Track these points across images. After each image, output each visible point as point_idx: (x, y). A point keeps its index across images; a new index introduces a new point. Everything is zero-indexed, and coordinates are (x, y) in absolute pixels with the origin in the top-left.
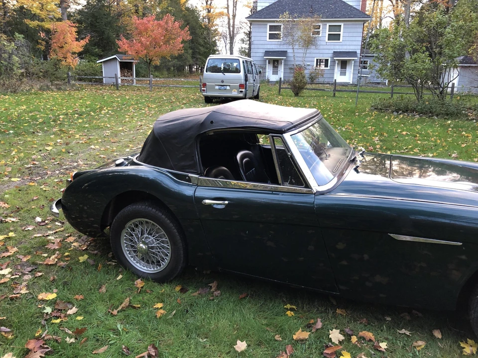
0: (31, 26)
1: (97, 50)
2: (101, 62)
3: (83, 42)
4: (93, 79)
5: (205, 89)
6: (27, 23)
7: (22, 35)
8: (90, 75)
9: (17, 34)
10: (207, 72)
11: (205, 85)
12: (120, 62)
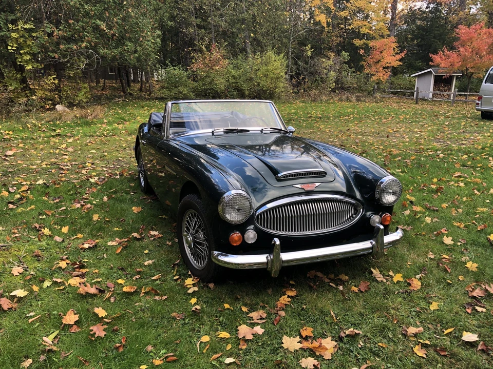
0: (357, 45)
1: (420, 64)
2: (416, 76)
3: (398, 57)
4: (408, 93)
5: (480, 102)
6: (355, 42)
7: (348, 53)
8: (405, 88)
9: (343, 53)
10: (485, 83)
11: (480, 98)
12: (435, 76)
